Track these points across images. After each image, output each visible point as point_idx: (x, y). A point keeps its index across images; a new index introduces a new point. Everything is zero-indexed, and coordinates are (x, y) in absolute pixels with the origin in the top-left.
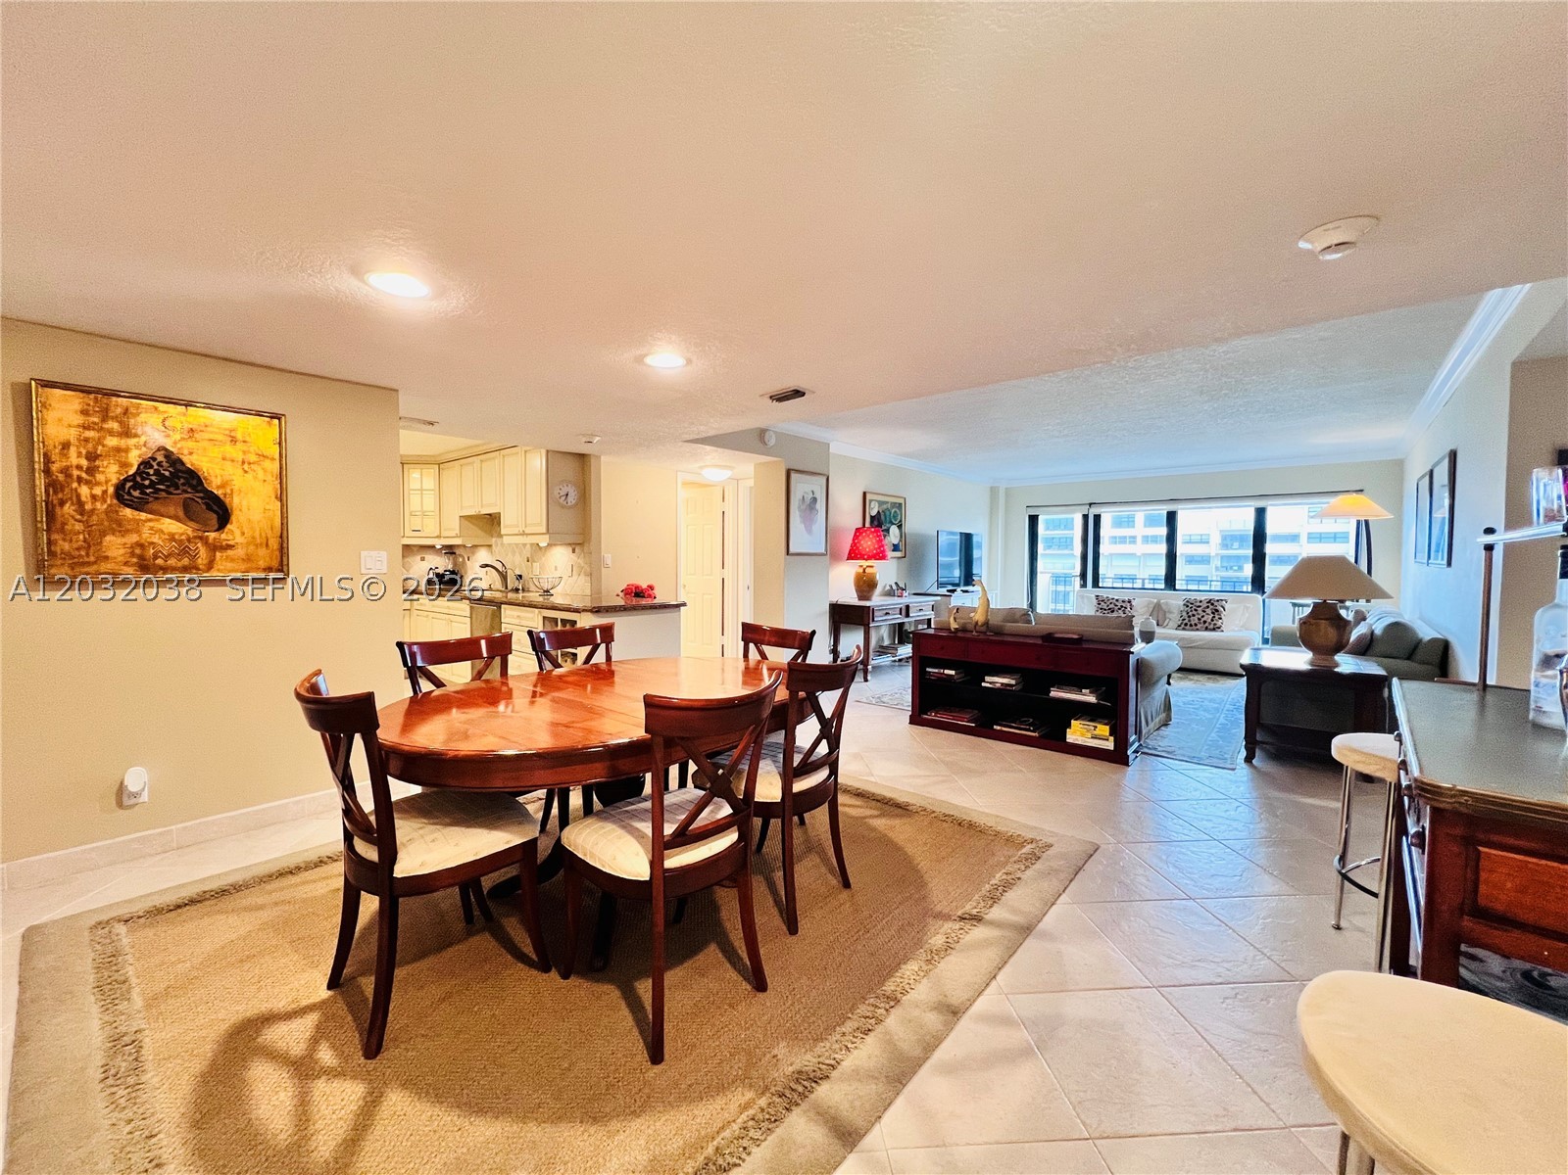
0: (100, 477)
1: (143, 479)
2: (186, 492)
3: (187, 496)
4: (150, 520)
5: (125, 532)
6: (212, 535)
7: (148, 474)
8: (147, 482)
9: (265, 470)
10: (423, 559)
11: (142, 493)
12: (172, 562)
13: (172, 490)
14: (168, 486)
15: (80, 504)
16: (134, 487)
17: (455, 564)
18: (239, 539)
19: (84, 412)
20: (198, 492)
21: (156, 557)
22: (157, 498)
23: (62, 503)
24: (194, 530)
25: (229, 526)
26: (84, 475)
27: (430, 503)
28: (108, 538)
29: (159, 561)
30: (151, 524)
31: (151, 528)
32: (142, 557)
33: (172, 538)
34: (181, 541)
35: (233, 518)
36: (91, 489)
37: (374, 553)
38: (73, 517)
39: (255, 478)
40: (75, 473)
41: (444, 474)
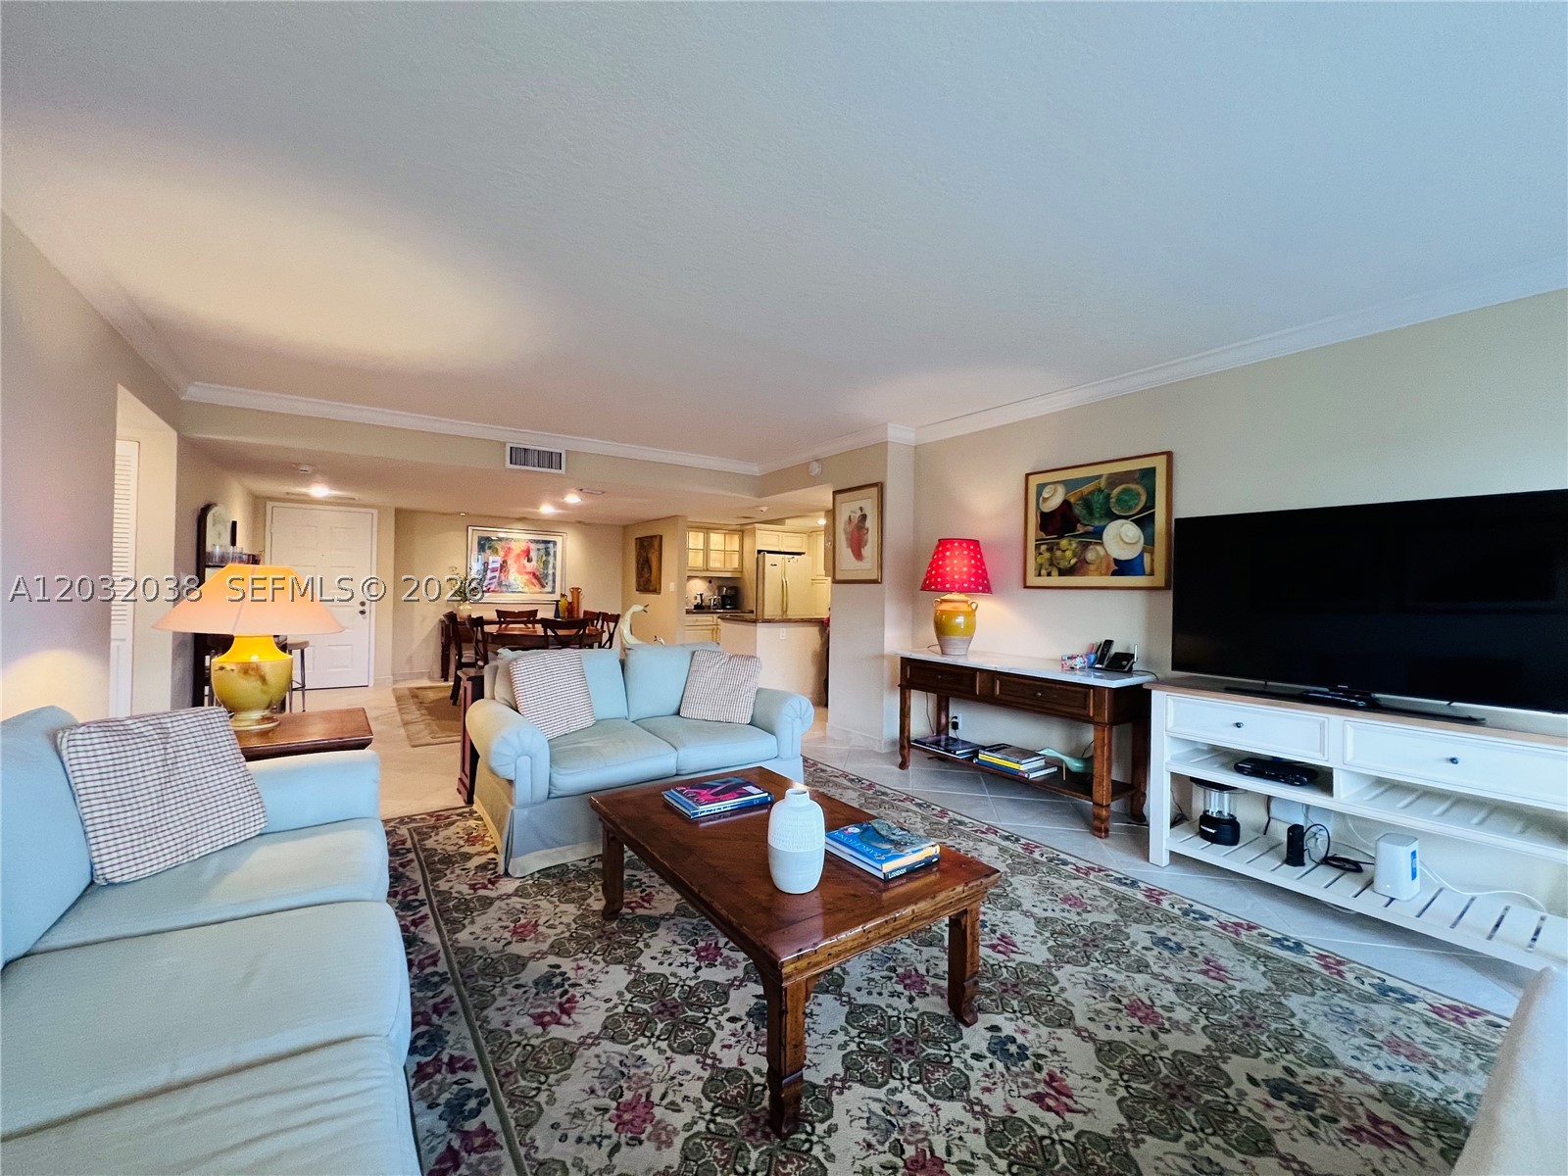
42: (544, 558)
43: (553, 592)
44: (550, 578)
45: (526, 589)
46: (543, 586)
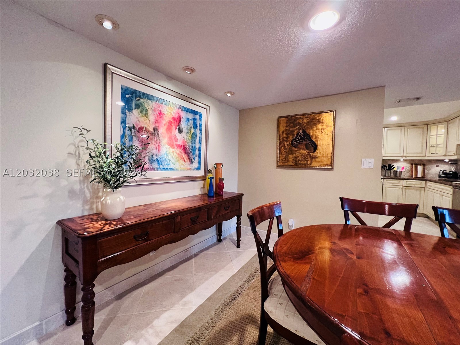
0: (289, 139)
1: (297, 139)
2: (306, 141)
3: (307, 142)
4: (298, 150)
5: (292, 154)
6: (312, 154)
7: (298, 137)
8: (298, 139)
9: (328, 131)
10: (437, 166)
11: (297, 143)
12: (302, 162)
13: (303, 141)
14: (302, 140)
15: (285, 147)
16: (295, 141)
17: (457, 169)
18: (319, 155)
19: (287, 123)
20: (309, 141)
21: (299, 161)
22: (300, 144)
23: (282, 147)
24: (308, 153)
25: (316, 151)
26: (286, 139)
27: (441, 140)
28: (289, 155)
29: (299, 162)
30: (298, 151)
31: (298, 152)
32: (296, 161)
33: (302, 155)
34: (304, 156)
35: (318, 148)
36: (287, 143)
37: (367, 159)
38: (283, 150)
39: (325, 134)
40: (284, 139)
41: (450, 125)
42: (193, 130)
43: (198, 169)
44: (197, 153)
45: (177, 166)
46: (192, 162)
